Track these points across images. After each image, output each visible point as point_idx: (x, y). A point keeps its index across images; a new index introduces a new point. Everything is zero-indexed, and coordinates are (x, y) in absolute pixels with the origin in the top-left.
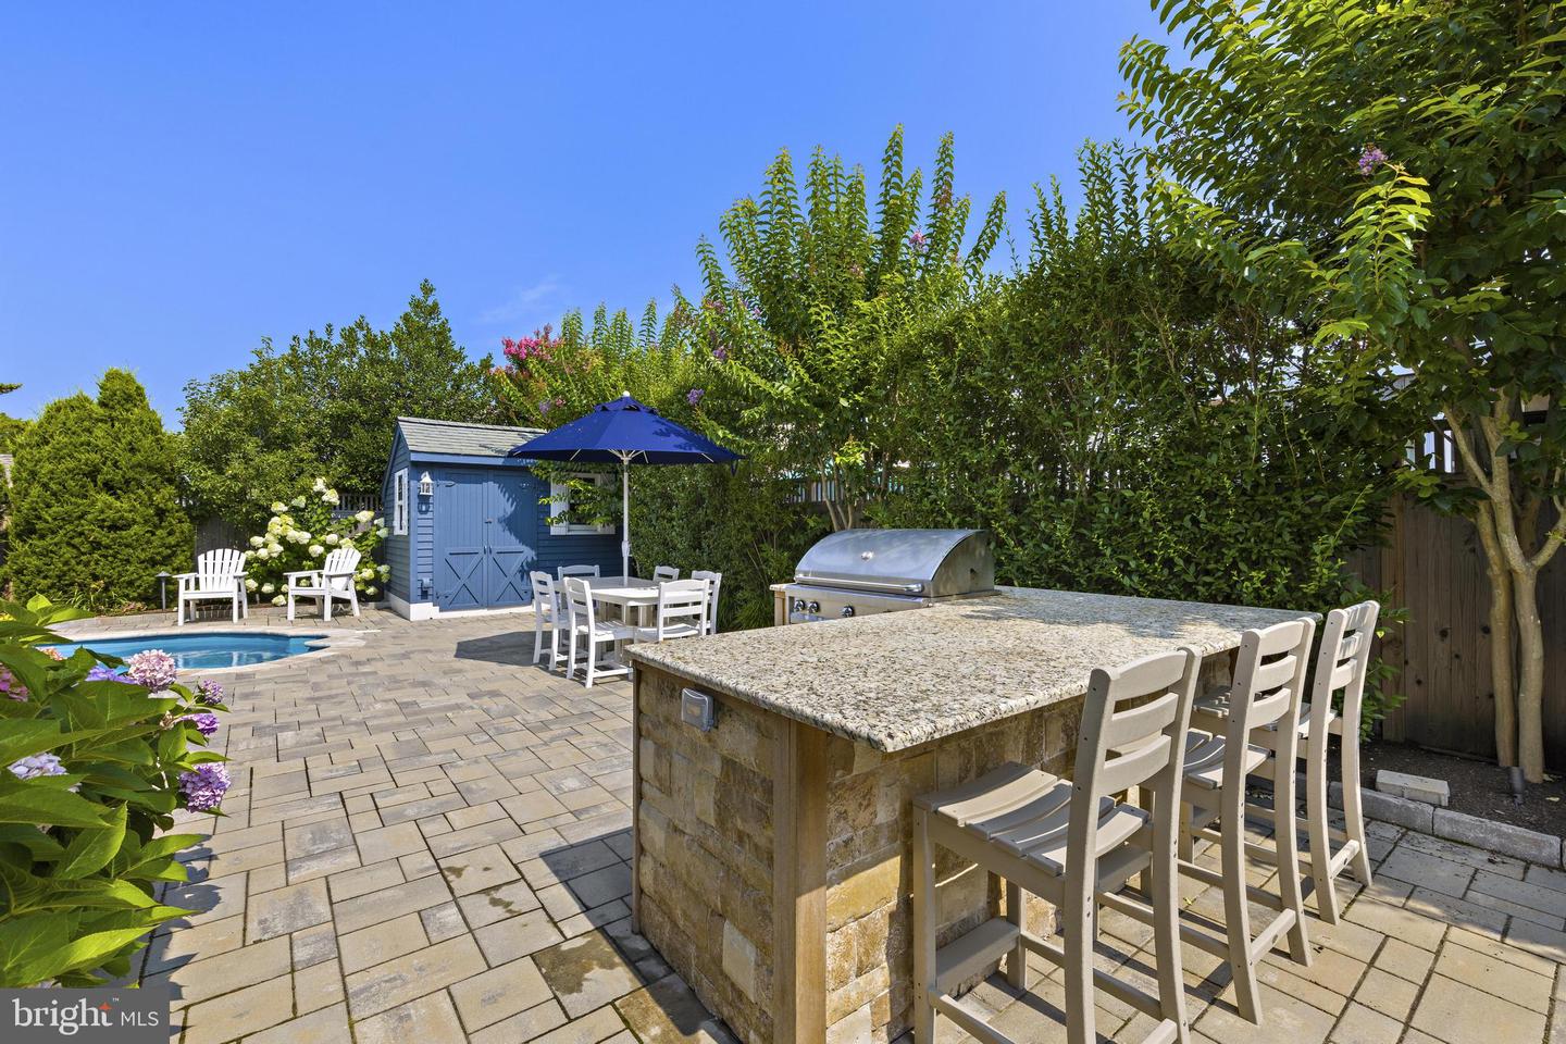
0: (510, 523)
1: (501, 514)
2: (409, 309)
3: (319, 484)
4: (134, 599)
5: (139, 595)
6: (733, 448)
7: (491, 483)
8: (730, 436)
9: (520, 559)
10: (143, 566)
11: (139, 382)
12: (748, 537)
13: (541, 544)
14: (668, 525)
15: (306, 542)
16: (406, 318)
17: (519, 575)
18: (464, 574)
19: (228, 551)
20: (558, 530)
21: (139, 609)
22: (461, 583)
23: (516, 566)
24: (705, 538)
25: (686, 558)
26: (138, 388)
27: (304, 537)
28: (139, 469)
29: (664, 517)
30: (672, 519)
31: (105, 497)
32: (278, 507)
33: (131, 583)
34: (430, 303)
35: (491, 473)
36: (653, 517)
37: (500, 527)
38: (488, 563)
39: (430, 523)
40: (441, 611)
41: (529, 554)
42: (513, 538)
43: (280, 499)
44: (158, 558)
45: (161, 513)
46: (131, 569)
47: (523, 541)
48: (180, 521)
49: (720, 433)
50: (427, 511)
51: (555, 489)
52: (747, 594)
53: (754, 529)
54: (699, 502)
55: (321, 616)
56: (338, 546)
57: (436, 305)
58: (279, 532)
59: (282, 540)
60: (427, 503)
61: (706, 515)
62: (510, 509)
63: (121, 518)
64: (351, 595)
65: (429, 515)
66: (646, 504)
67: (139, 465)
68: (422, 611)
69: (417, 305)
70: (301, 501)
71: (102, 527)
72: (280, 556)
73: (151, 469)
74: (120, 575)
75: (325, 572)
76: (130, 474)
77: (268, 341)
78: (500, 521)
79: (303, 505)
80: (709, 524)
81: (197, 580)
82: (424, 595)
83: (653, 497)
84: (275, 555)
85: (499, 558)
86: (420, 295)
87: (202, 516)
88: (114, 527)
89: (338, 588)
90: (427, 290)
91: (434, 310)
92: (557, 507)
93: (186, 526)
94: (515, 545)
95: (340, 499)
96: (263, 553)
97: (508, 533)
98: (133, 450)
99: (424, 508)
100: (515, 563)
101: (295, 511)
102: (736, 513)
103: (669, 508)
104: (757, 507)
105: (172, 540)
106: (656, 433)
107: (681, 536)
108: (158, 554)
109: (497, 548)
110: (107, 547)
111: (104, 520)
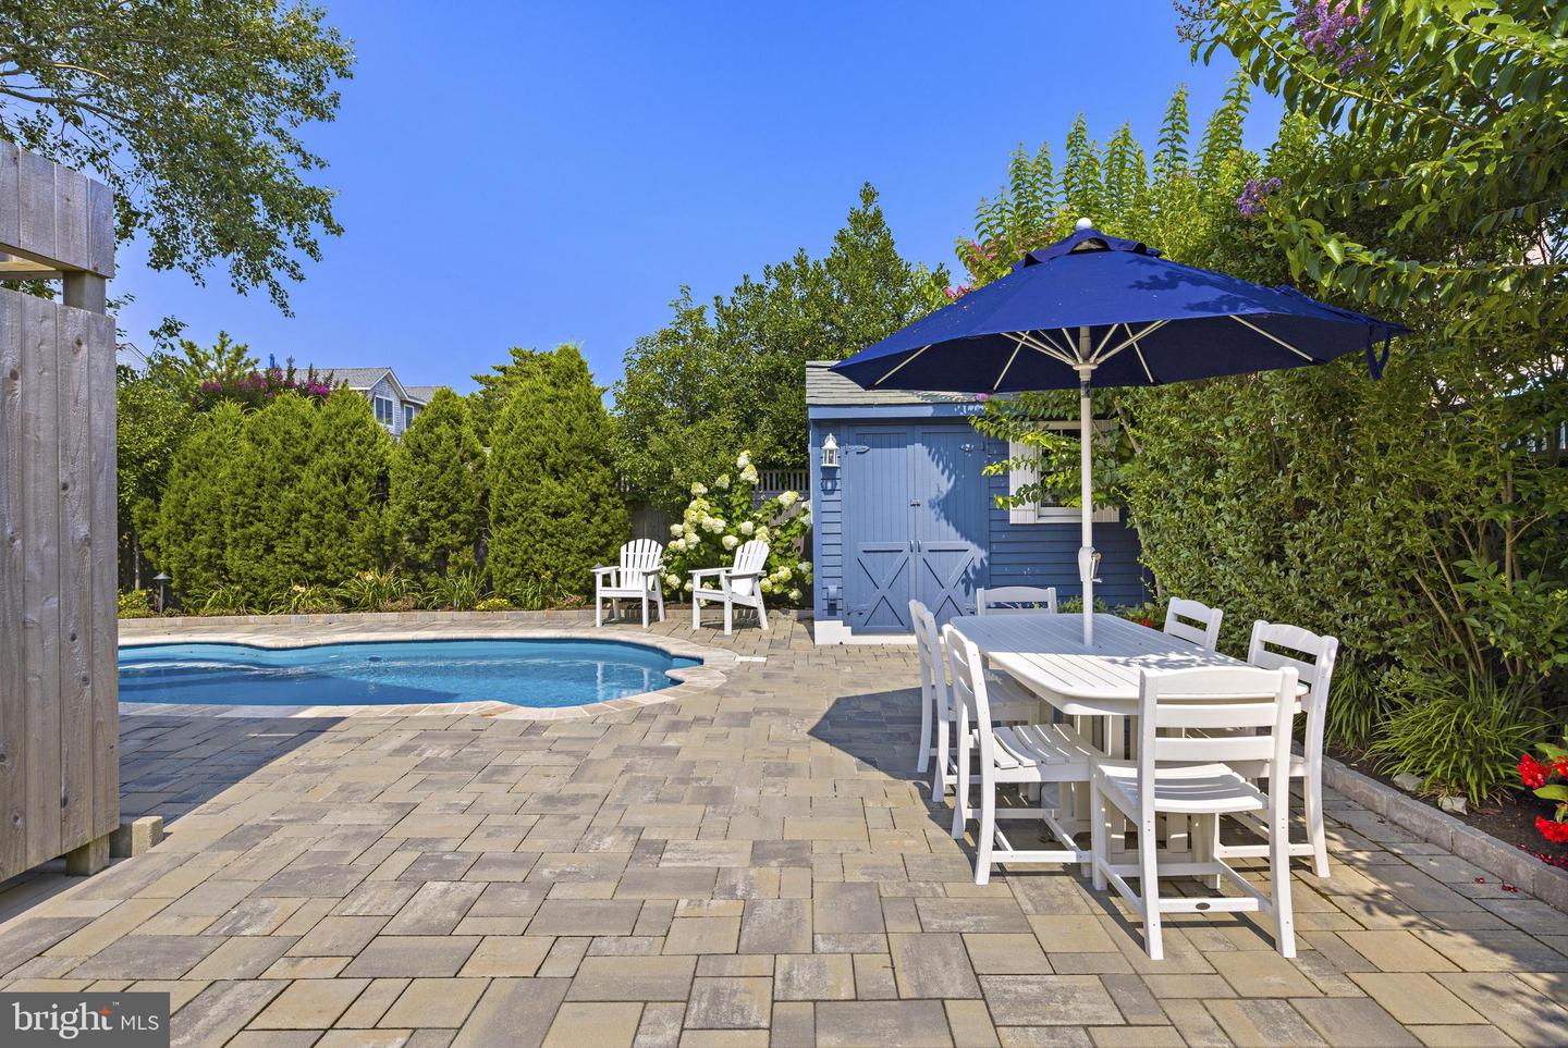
0: (948, 507)
1: (934, 494)
2: (847, 226)
3: (743, 459)
4: (576, 592)
5: (581, 587)
6: (1377, 295)
7: (918, 446)
8: (1366, 258)
9: (963, 561)
10: (582, 556)
11: (584, 358)
12: (1420, 541)
13: (995, 537)
14: (1207, 509)
15: (720, 531)
16: (841, 238)
17: (962, 587)
18: (884, 582)
19: (647, 541)
20: (1022, 515)
21: (579, 604)
22: (878, 594)
23: (956, 573)
24: (1293, 538)
25: (1247, 577)
26: (581, 363)
27: (719, 524)
28: (576, 451)
29: (1198, 493)
30: (1216, 496)
31: (548, 482)
32: (699, 488)
33: (573, 575)
34: (871, 211)
35: (919, 430)
36: (1177, 491)
37: (932, 514)
38: (916, 563)
39: (836, 507)
40: (853, 633)
41: (976, 554)
42: (952, 529)
43: (699, 480)
44: (594, 547)
45: (596, 498)
46: (571, 558)
47: (965, 534)
48: (615, 507)
49: (1333, 249)
50: (833, 490)
51: (1015, 449)
52: (1415, 682)
53: (1434, 520)
54: (1277, 457)
55: (721, 627)
56: (753, 537)
57: (878, 214)
58: (695, 518)
59: (699, 529)
60: (834, 479)
61: (1295, 486)
62: (946, 486)
63: (562, 504)
64: (757, 602)
65: (836, 496)
66: (1164, 469)
67: (577, 447)
68: (830, 632)
69: (856, 220)
70: (724, 481)
71: (547, 514)
72: (697, 549)
73: (587, 450)
74: (564, 566)
75: (735, 571)
76: (570, 456)
77: (686, 291)
78: (932, 506)
79: (726, 486)
80: (1303, 507)
81: (618, 574)
82: (832, 611)
83: (1178, 455)
84: (692, 547)
85: (931, 557)
86: (859, 206)
87: (635, 500)
88: (557, 515)
89: (743, 591)
90: (868, 195)
91: (876, 222)
92: (1021, 478)
93: (620, 512)
94: (955, 540)
95: (759, 477)
96: (681, 544)
97: (943, 522)
98: (571, 430)
99: (829, 486)
100: (954, 568)
101: (714, 493)
102: (1375, 479)
103: (1210, 475)
104: (1451, 461)
105: (606, 528)
106: (1140, 285)
107: (1236, 531)
108: (595, 543)
109: (928, 545)
110: (552, 536)
111: (548, 507)
